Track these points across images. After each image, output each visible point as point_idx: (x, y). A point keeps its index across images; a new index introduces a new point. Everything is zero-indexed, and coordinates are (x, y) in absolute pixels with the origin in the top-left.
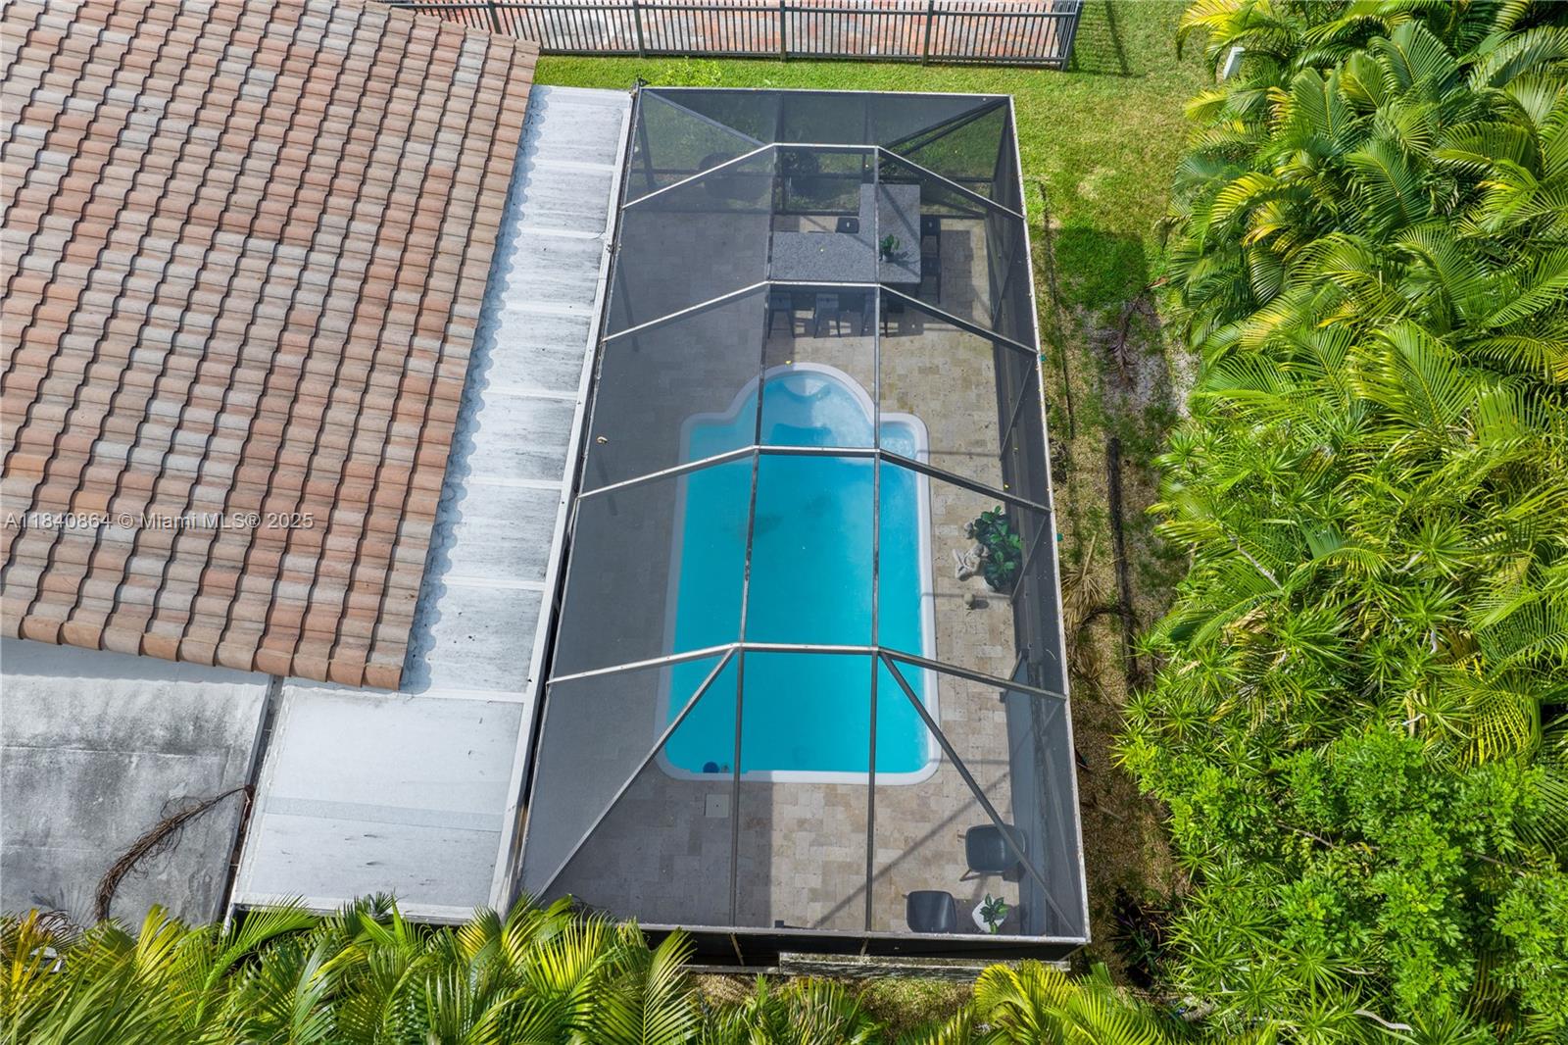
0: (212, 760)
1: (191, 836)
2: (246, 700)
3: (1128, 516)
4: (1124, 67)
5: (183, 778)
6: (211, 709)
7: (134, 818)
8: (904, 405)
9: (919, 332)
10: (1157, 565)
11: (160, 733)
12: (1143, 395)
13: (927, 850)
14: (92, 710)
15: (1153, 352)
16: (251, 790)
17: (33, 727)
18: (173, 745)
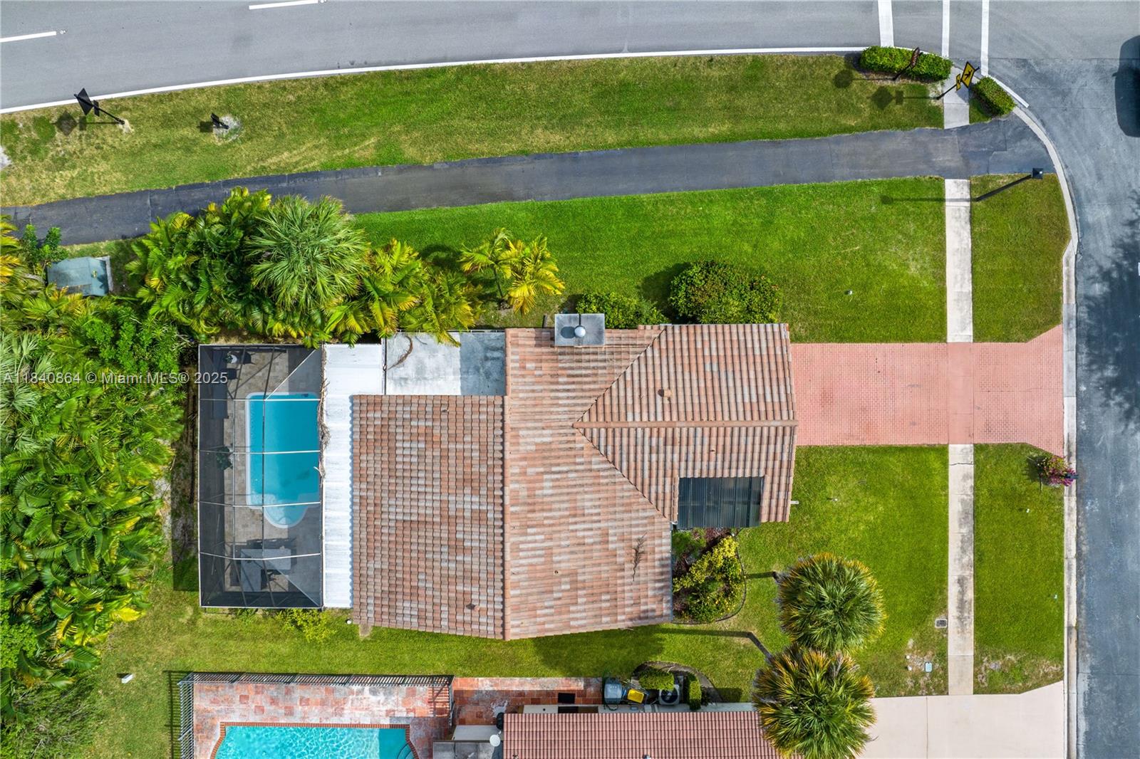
0: (396, 376)
1: (396, 360)
2: (391, 390)
3: (190, 478)
4: (170, 676)
5: (401, 372)
6: (399, 388)
7: (410, 361)
8: (253, 512)
9: (248, 542)
10: (183, 462)
11: (409, 382)
12: (181, 522)
13: (249, 376)
14: (428, 387)
15: (176, 540)
16: (385, 370)
17: (440, 382)
18: (406, 379)
